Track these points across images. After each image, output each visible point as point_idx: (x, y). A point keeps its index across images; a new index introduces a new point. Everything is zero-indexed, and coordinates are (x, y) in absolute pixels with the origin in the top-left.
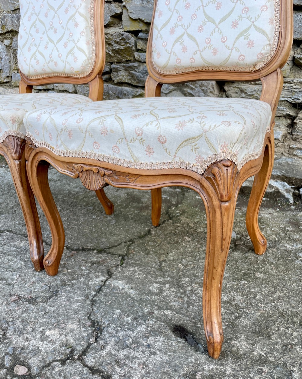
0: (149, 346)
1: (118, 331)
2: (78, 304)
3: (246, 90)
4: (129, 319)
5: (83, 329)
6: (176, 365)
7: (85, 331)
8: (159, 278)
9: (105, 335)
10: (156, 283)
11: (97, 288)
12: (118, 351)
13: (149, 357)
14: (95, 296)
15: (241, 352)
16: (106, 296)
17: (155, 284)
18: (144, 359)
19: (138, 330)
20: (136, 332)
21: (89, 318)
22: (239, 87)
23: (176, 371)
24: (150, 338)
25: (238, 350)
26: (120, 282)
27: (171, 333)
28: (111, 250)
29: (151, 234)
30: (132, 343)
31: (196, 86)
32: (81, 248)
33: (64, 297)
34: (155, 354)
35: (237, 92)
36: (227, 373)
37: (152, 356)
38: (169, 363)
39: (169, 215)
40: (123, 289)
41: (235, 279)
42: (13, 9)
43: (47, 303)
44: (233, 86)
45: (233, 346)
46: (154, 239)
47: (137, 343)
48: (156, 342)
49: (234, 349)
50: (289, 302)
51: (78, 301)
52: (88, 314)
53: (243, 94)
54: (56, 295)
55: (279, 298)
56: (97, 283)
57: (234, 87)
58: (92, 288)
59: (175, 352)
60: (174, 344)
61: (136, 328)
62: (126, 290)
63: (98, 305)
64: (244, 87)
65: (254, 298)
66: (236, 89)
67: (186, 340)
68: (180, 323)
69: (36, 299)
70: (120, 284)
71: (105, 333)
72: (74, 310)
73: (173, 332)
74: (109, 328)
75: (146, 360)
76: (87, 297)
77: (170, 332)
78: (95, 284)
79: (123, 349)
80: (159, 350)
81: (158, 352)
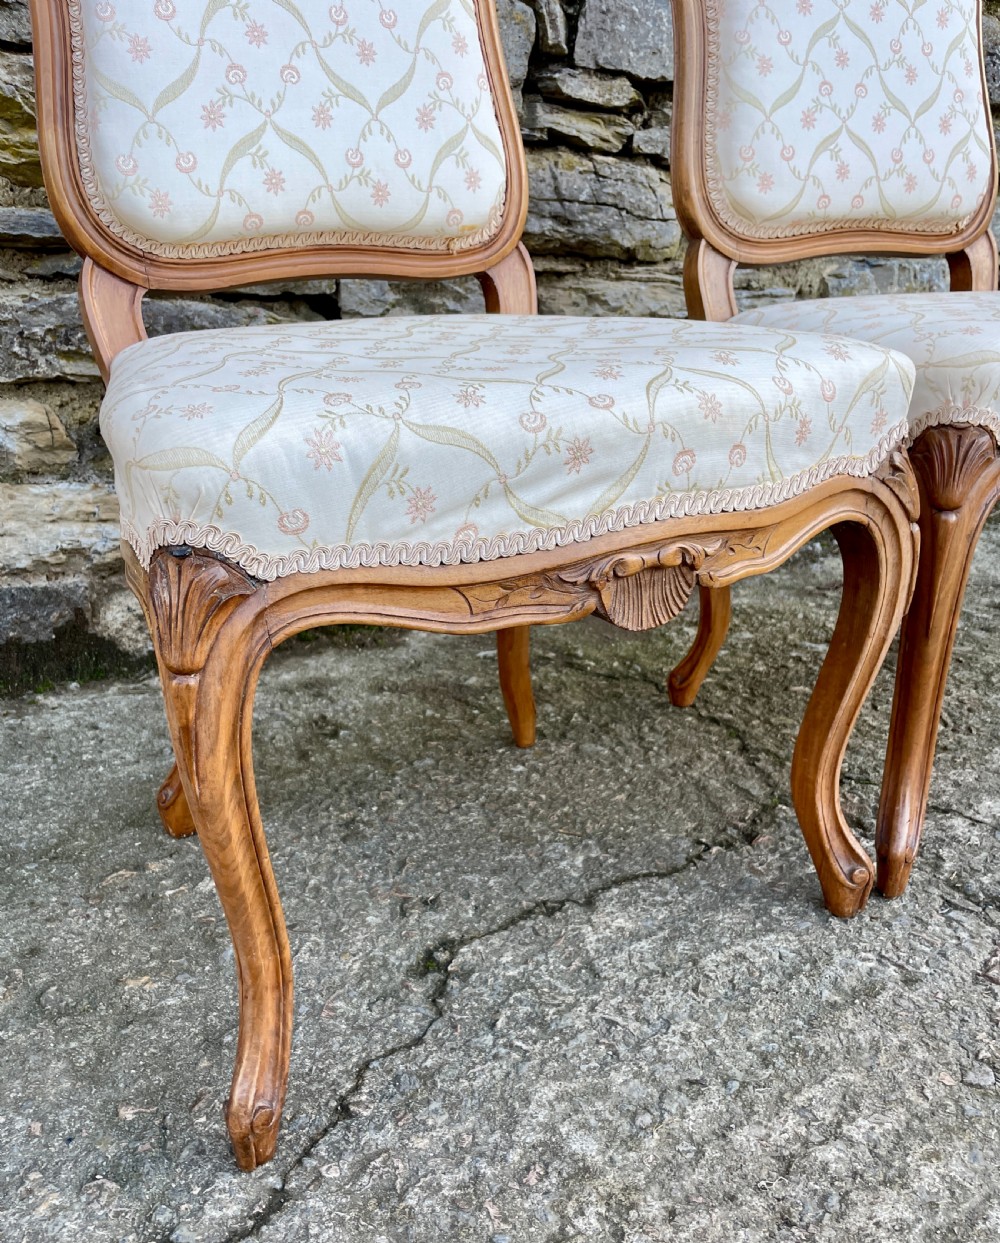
3: (604, 295)
22: (583, 286)
31: (466, 290)
35: (579, 301)
44: (561, 285)
53: (597, 306)
57: (564, 289)
64: (599, 286)
66: (574, 294)
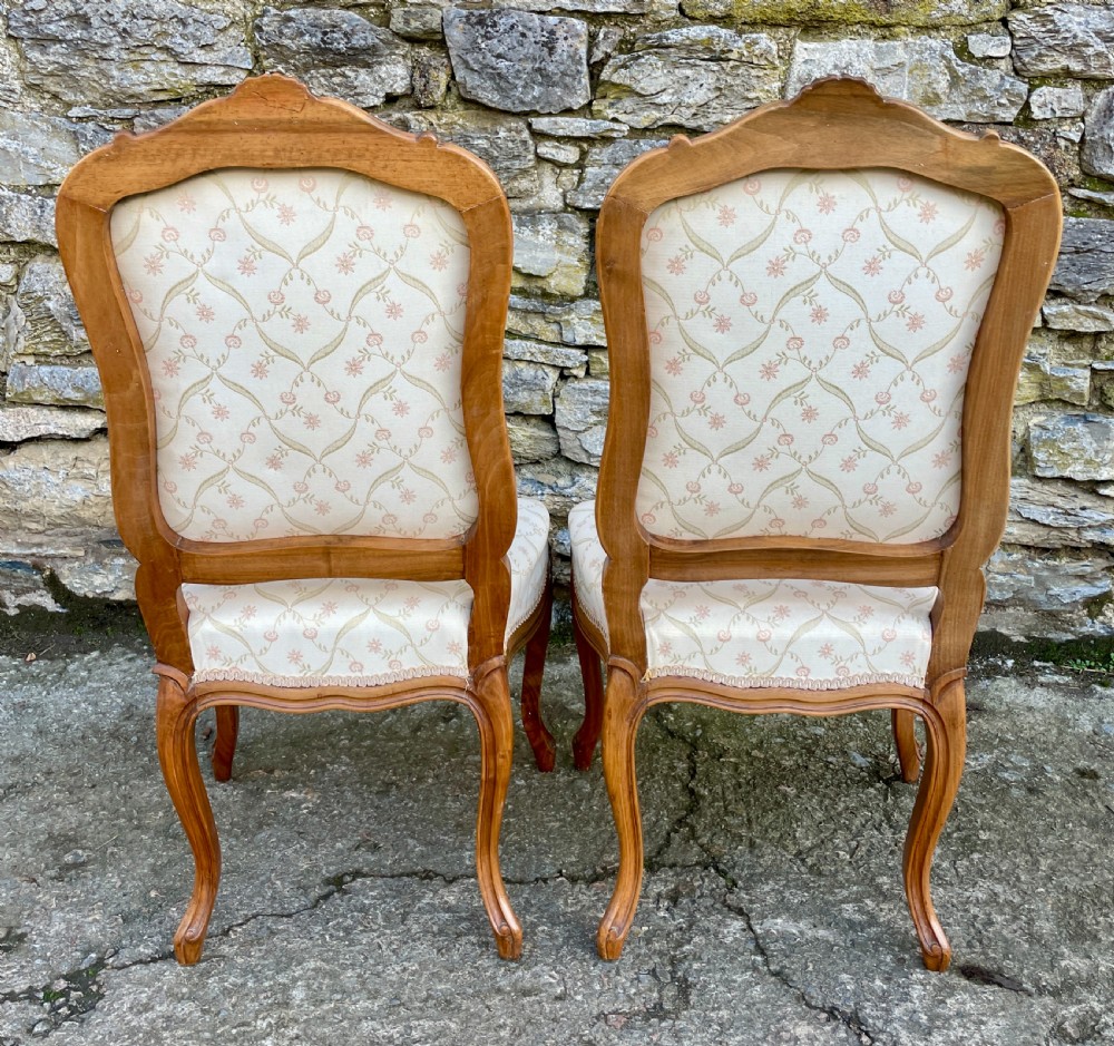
0: (959, 1014)
1: (888, 1011)
2: (758, 988)
4: (878, 983)
5: (828, 1028)
6: (1027, 1028)
7: (834, 1030)
8: (836, 891)
9: (874, 1024)
10: (842, 902)
11: (751, 946)
12: (926, 1039)
13: (979, 1030)
14: (766, 963)
15: (1084, 975)
16: (787, 957)
17: (844, 906)
18: (977, 1036)
19: (915, 996)
20: (917, 1001)
21: (808, 1004)
23: (1034, 1034)
24: (948, 1001)
25: (1077, 972)
26: (779, 921)
27: (967, 982)
28: (669, 857)
29: (703, 797)
30: (931, 1019)
32: (599, 870)
33: (712, 986)
34: (983, 1023)
36: (1097, 1009)
37: (983, 1027)
38: (1014, 1027)
39: (683, 739)
40: (801, 933)
41: (956, 854)
42: (41, 183)
43: (693, 1007)
45: (1068, 970)
46: (726, 809)
47: (938, 1016)
48: (964, 1003)
49: (1072, 973)
50: (1071, 872)
51: (749, 985)
52: (798, 999)
54: (688, 987)
55: (1052, 868)
56: (738, 936)
58: (741, 949)
59: (1003, 1009)
60: (991, 998)
61: (907, 994)
62: (810, 934)
63: (795, 978)
65: (1018, 879)
67: (1000, 985)
68: (962, 961)
69: (662, 1008)
70: (779, 924)
71: (870, 1021)
72: (767, 1001)
73: (968, 979)
74: (868, 1011)
75: (982, 1036)
76: (755, 969)
77: (964, 982)
78: (736, 939)
79: (930, 1034)
80: (983, 1015)
81: (984, 1019)
